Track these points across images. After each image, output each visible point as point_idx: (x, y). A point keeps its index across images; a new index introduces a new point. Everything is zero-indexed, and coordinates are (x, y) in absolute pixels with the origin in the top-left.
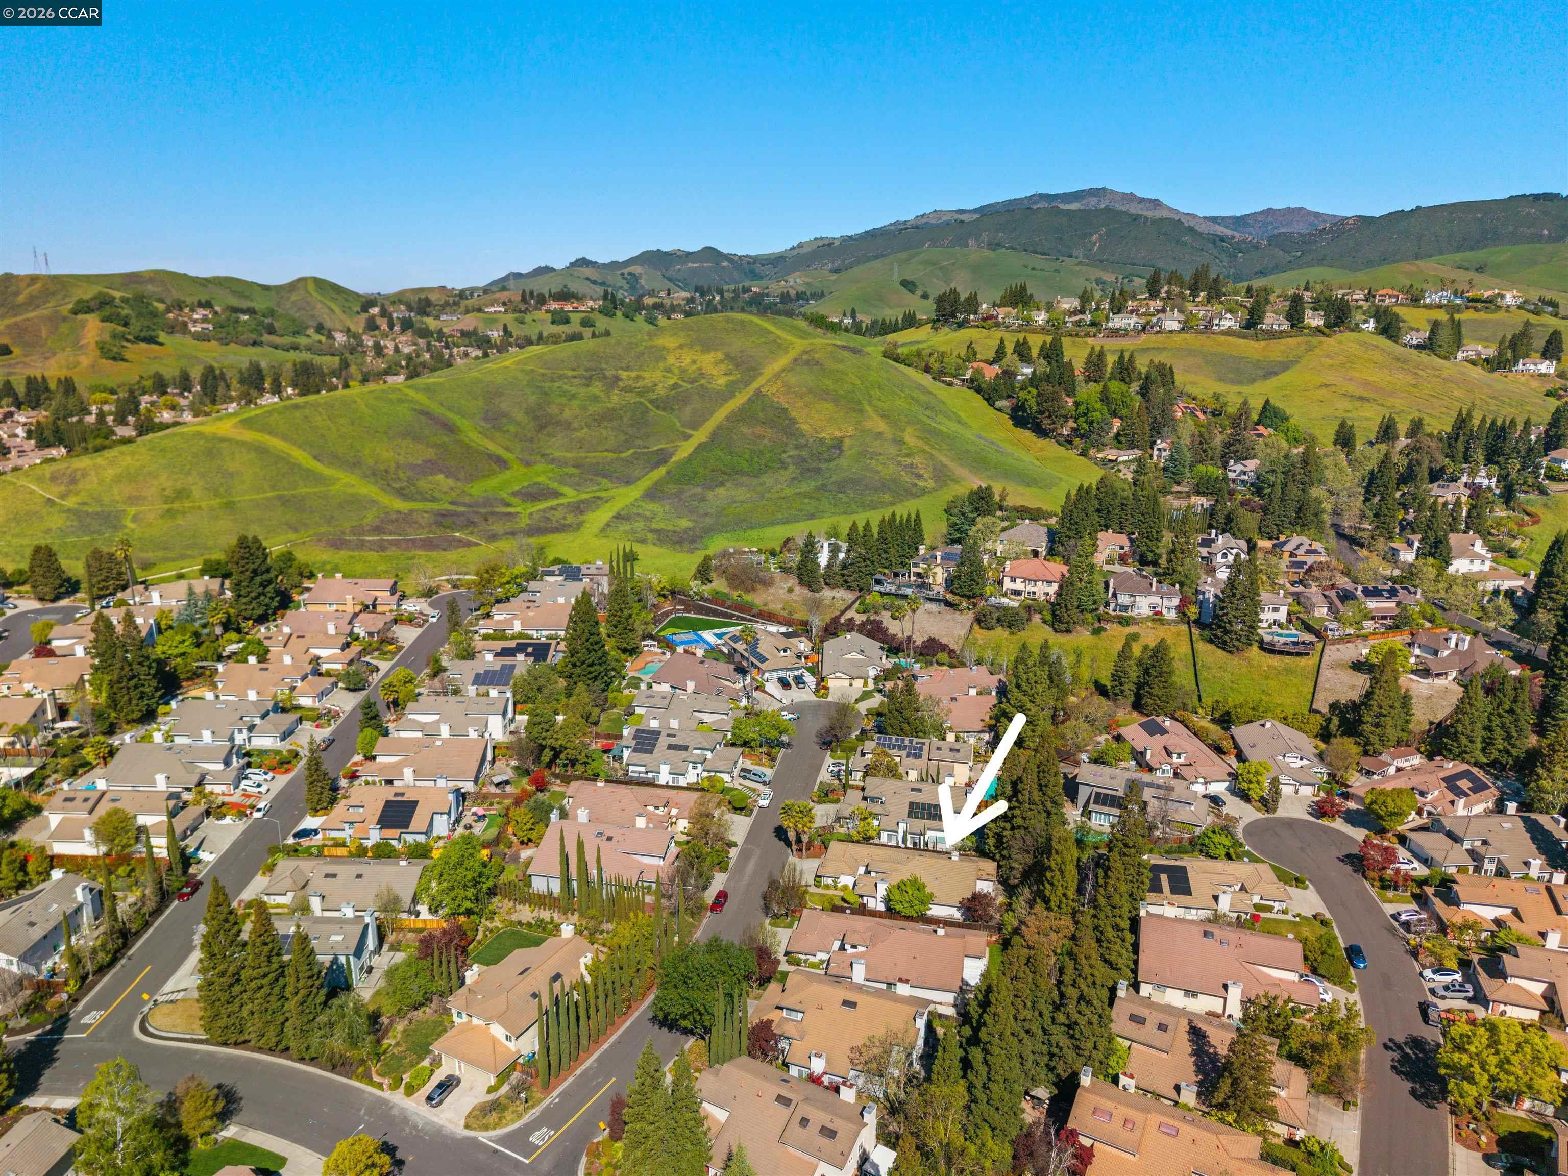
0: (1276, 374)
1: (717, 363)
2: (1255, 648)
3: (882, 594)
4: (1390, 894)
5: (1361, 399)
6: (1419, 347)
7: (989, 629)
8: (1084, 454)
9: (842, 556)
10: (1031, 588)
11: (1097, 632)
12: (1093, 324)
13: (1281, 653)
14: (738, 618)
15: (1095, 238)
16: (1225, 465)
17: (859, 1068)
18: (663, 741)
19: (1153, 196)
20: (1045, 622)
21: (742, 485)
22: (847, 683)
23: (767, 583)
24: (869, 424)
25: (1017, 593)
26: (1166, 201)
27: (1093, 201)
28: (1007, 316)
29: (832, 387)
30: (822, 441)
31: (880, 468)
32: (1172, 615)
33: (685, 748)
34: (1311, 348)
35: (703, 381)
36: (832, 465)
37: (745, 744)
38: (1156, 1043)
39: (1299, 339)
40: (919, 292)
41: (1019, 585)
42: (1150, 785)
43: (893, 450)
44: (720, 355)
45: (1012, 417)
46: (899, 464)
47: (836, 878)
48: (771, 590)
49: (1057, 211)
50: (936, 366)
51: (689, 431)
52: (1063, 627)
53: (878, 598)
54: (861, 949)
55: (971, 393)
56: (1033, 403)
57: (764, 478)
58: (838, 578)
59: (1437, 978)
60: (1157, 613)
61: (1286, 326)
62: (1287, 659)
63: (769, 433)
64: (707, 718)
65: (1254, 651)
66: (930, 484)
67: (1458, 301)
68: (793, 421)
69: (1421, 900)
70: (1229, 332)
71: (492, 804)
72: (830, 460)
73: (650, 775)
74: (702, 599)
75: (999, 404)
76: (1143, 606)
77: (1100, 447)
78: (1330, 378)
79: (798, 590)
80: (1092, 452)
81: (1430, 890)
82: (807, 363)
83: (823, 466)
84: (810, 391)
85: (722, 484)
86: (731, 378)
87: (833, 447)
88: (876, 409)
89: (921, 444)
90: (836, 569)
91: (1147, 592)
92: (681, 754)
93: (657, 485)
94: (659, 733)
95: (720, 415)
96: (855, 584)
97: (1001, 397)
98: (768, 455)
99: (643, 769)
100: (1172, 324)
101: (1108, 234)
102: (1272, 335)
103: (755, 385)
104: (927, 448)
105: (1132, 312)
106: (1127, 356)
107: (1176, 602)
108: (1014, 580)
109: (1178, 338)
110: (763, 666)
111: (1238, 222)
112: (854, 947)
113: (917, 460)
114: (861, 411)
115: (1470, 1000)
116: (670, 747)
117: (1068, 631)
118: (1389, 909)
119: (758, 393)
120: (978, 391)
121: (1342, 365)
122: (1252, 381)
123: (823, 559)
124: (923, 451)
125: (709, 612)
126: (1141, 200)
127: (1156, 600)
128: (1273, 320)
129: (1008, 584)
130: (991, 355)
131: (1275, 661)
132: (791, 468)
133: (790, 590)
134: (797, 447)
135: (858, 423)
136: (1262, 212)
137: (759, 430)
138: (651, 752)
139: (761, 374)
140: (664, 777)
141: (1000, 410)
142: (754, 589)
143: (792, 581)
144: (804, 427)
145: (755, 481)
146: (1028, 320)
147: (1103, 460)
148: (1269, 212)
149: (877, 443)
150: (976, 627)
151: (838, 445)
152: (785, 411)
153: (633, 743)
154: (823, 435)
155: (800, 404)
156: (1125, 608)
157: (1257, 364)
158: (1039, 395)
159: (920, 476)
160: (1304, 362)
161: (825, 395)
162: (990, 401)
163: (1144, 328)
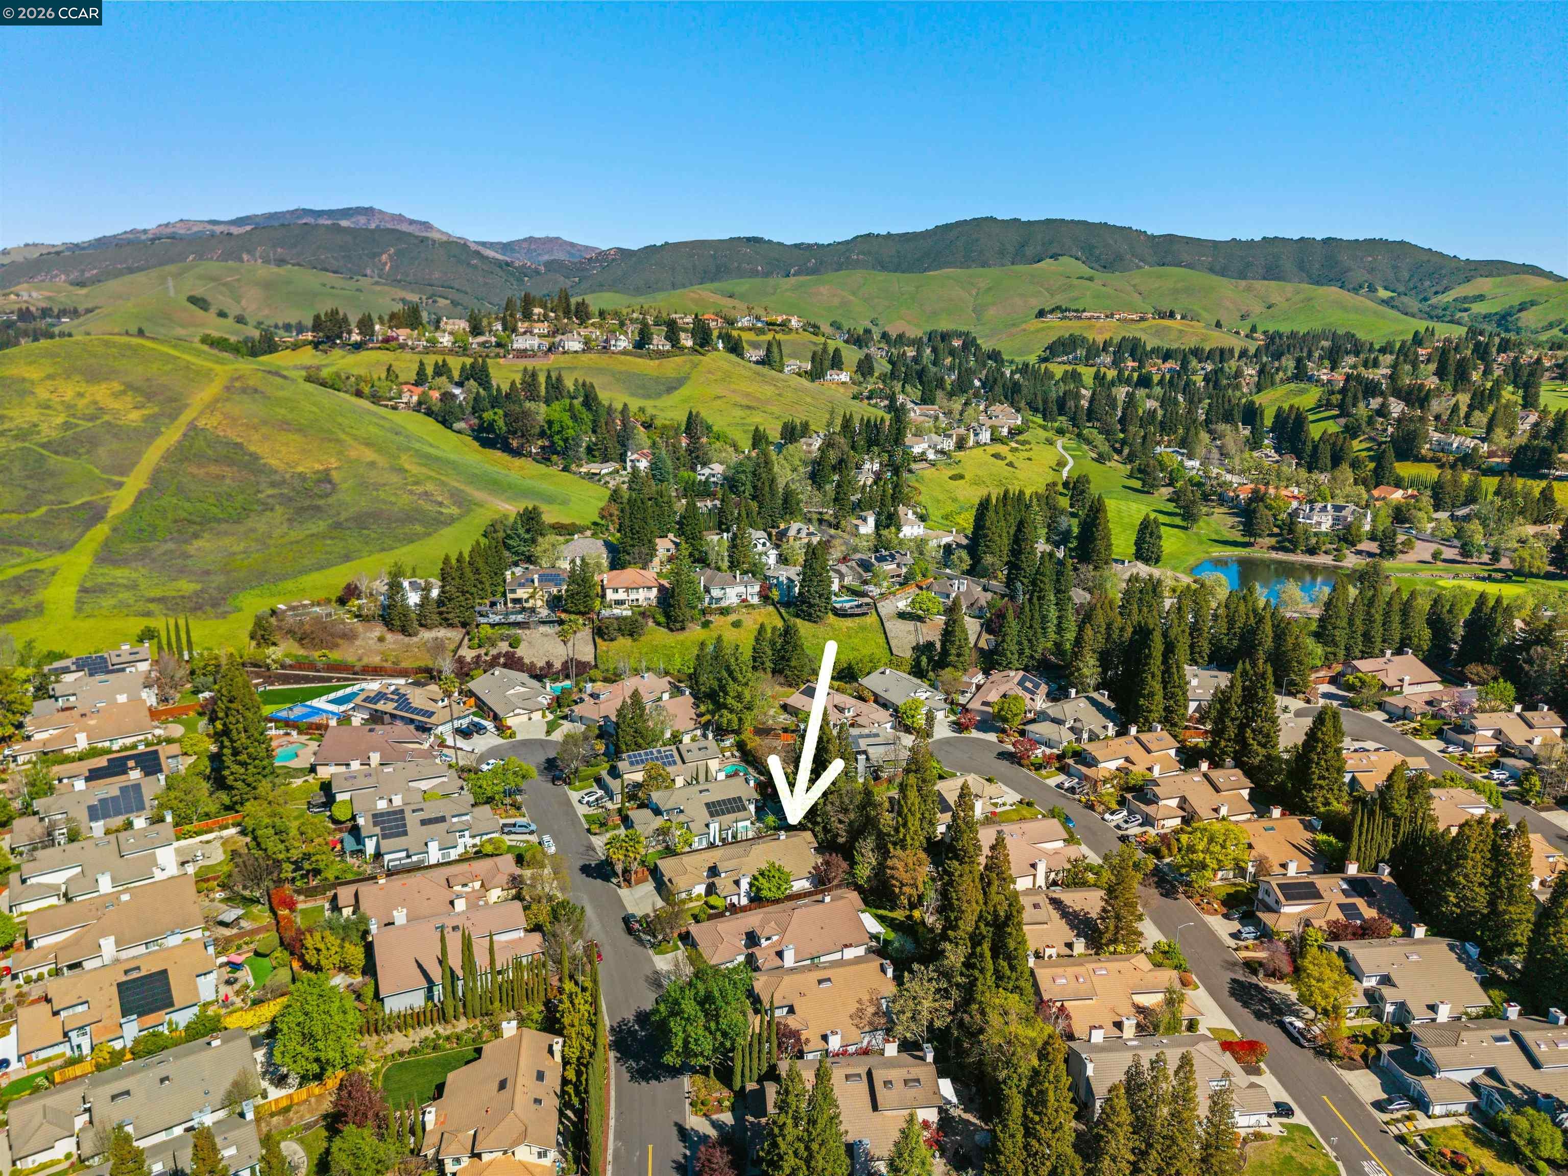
0: (676, 388)
1: (116, 395)
2: (830, 614)
3: (493, 626)
4: (1043, 772)
5: (749, 407)
6: (757, 362)
7: (612, 640)
8: (566, 469)
9: (435, 593)
10: (633, 596)
11: (706, 625)
12: (499, 345)
13: (852, 615)
14: (339, 679)
15: (384, 257)
16: (693, 469)
17: (867, 1029)
18: (412, 820)
19: (423, 219)
20: (658, 624)
21: (226, 533)
22: (526, 717)
23: (350, 636)
24: (353, 454)
25: (620, 603)
26: (436, 224)
27: (362, 220)
28: (409, 337)
29: (289, 416)
30: (302, 477)
31: (393, 499)
32: (755, 600)
33: (442, 819)
34: (695, 366)
35: (106, 418)
36: (330, 500)
37: (489, 800)
38: (1040, 919)
39: (683, 358)
40: (213, 310)
41: (621, 595)
42: (861, 736)
43: (395, 479)
44: (117, 386)
45: (476, 438)
46: (411, 492)
47: (689, 892)
48: (357, 643)
49: (337, 228)
50: (367, 390)
51: (117, 478)
52: (678, 625)
53: (490, 631)
54: (775, 938)
55: (420, 417)
56: (501, 423)
57: (250, 523)
58: (436, 617)
59: (1115, 817)
60: (744, 601)
61: (668, 347)
62: (857, 619)
63: (228, 471)
64: (424, 785)
65: (831, 618)
66: (454, 510)
67: (759, 325)
68: (255, 457)
69: (1063, 769)
70: (625, 352)
71: (239, 947)
72: (327, 495)
73: (415, 858)
74: (283, 667)
75: (457, 426)
76: (732, 596)
77: (578, 461)
78: (719, 391)
79: (389, 637)
80: (573, 467)
81: (1070, 761)
82: (244, 391)
83: (321, 502)
84: (265, 422)
85: (196, 536)
86: (146, 412)
87: (319, 481)
88: (355, 438)
89: (424, 470)
90: (432, 607)
91: (733, 584)
92: (442, 826)
93: (106, 545)
94: (402, 811)
95: (152, 456)
96: (456, 620)
97: (459, 420)
98: (240, 498)
99: (404, 854)
100: (575, 345)
101: (399, 253)
102: (661, 355)
103: (186, 417)
104: (433, 474)
105: (525, 333)
106: (554, 375)
107: (757, 588)
108: (616, 590)
109: (585, 358)
110: (433, 720)
111: (506, 247)
112: (768, 939)
113: (430, 487)
114: (338, 441)
115: (1141, 825)
116: (424, 822)
117: (683, 629)
118: (1052, 782)
119: (192, 426)
120: (429, 413)
121: (723, 380)
122: (659, 395)
123: (414, 598)
124: (430, 477)
125: (298, 679)
126: (412, 222)
127: (741, 589)
128: (659, 342)
129: (610, 595)
130: (413, 377)
131: (848, 623)
132: (279, 509)
133: (381, 639)
134: (273, 485)
135: (340, 453)
136: (525, 240)
137: (214, 469)
138: (405, 833)
139: (187, 406)
140: (434, 855)
141: (459, 432)
142: (336, 646)
143: (379, 630)
144: (273, 462)
145: (241, 529)
146: (433, 342)
147: (587, 474)
148: (530, 240)
149: (374, 473)
150: (598, 640)
151: (325, 478)
152: (239, 446)
153: (377, 830)
154: (300, 469)
155: (256, 437)
156: (719, 600)
157: (657, 380)
158: (506, 415)
159: (440, 504)
160: (694, 375)
161: (285, 426)
162: (446, 422)
163: (550, 350)
